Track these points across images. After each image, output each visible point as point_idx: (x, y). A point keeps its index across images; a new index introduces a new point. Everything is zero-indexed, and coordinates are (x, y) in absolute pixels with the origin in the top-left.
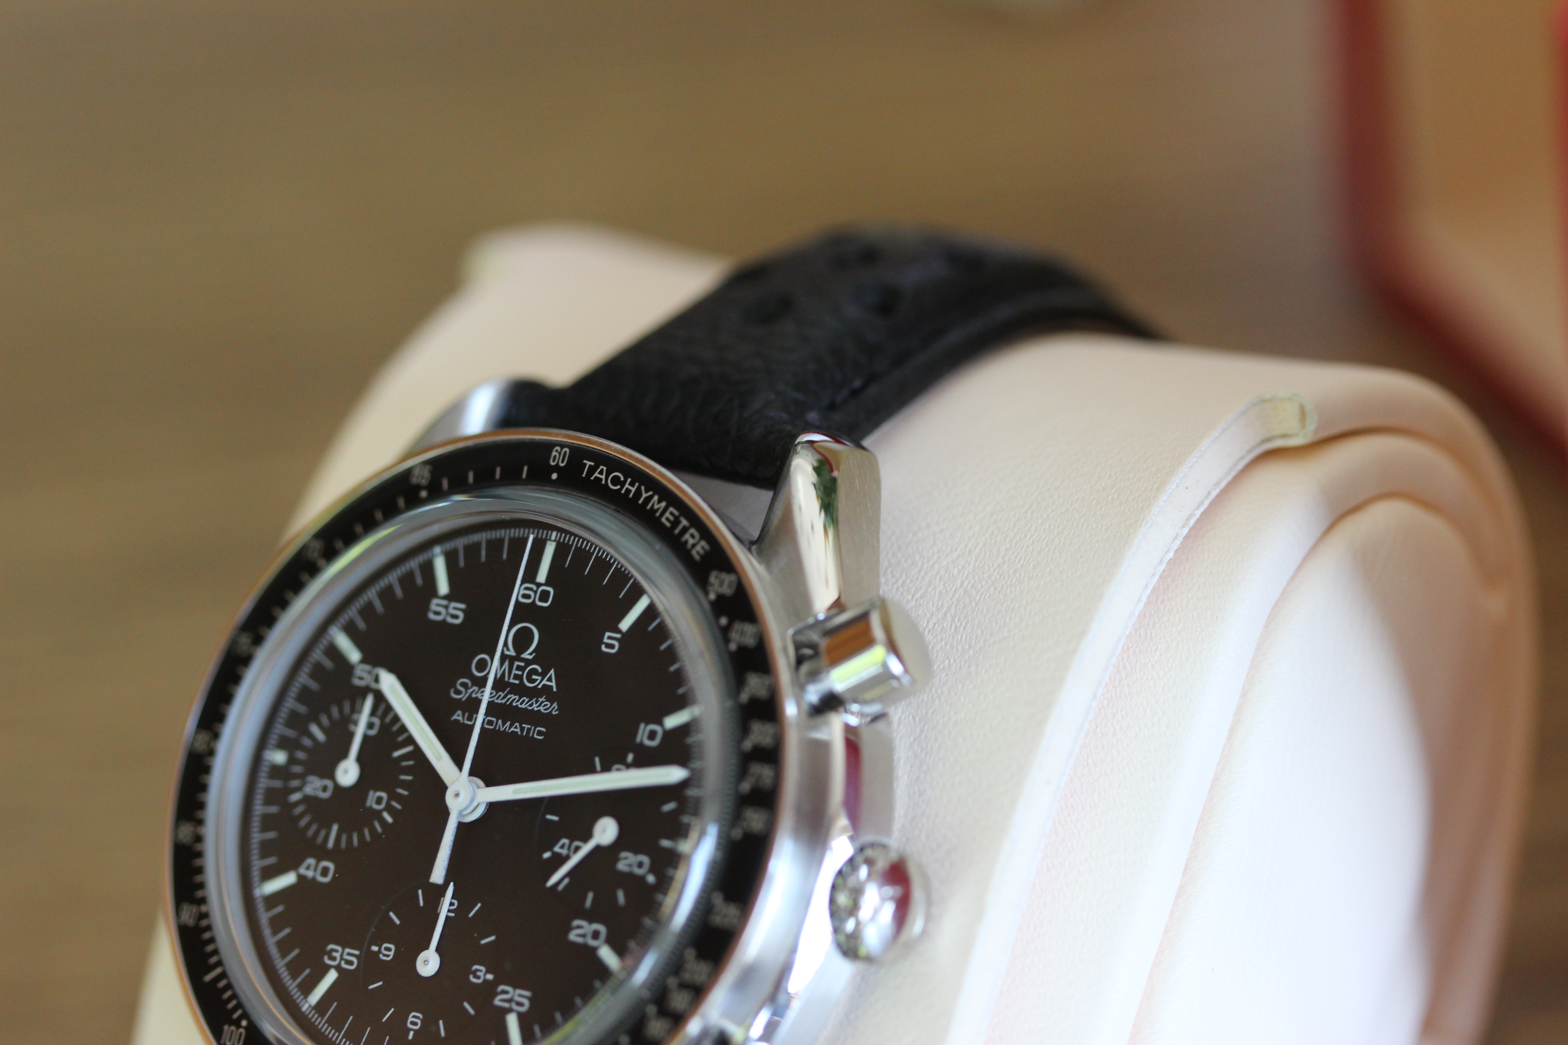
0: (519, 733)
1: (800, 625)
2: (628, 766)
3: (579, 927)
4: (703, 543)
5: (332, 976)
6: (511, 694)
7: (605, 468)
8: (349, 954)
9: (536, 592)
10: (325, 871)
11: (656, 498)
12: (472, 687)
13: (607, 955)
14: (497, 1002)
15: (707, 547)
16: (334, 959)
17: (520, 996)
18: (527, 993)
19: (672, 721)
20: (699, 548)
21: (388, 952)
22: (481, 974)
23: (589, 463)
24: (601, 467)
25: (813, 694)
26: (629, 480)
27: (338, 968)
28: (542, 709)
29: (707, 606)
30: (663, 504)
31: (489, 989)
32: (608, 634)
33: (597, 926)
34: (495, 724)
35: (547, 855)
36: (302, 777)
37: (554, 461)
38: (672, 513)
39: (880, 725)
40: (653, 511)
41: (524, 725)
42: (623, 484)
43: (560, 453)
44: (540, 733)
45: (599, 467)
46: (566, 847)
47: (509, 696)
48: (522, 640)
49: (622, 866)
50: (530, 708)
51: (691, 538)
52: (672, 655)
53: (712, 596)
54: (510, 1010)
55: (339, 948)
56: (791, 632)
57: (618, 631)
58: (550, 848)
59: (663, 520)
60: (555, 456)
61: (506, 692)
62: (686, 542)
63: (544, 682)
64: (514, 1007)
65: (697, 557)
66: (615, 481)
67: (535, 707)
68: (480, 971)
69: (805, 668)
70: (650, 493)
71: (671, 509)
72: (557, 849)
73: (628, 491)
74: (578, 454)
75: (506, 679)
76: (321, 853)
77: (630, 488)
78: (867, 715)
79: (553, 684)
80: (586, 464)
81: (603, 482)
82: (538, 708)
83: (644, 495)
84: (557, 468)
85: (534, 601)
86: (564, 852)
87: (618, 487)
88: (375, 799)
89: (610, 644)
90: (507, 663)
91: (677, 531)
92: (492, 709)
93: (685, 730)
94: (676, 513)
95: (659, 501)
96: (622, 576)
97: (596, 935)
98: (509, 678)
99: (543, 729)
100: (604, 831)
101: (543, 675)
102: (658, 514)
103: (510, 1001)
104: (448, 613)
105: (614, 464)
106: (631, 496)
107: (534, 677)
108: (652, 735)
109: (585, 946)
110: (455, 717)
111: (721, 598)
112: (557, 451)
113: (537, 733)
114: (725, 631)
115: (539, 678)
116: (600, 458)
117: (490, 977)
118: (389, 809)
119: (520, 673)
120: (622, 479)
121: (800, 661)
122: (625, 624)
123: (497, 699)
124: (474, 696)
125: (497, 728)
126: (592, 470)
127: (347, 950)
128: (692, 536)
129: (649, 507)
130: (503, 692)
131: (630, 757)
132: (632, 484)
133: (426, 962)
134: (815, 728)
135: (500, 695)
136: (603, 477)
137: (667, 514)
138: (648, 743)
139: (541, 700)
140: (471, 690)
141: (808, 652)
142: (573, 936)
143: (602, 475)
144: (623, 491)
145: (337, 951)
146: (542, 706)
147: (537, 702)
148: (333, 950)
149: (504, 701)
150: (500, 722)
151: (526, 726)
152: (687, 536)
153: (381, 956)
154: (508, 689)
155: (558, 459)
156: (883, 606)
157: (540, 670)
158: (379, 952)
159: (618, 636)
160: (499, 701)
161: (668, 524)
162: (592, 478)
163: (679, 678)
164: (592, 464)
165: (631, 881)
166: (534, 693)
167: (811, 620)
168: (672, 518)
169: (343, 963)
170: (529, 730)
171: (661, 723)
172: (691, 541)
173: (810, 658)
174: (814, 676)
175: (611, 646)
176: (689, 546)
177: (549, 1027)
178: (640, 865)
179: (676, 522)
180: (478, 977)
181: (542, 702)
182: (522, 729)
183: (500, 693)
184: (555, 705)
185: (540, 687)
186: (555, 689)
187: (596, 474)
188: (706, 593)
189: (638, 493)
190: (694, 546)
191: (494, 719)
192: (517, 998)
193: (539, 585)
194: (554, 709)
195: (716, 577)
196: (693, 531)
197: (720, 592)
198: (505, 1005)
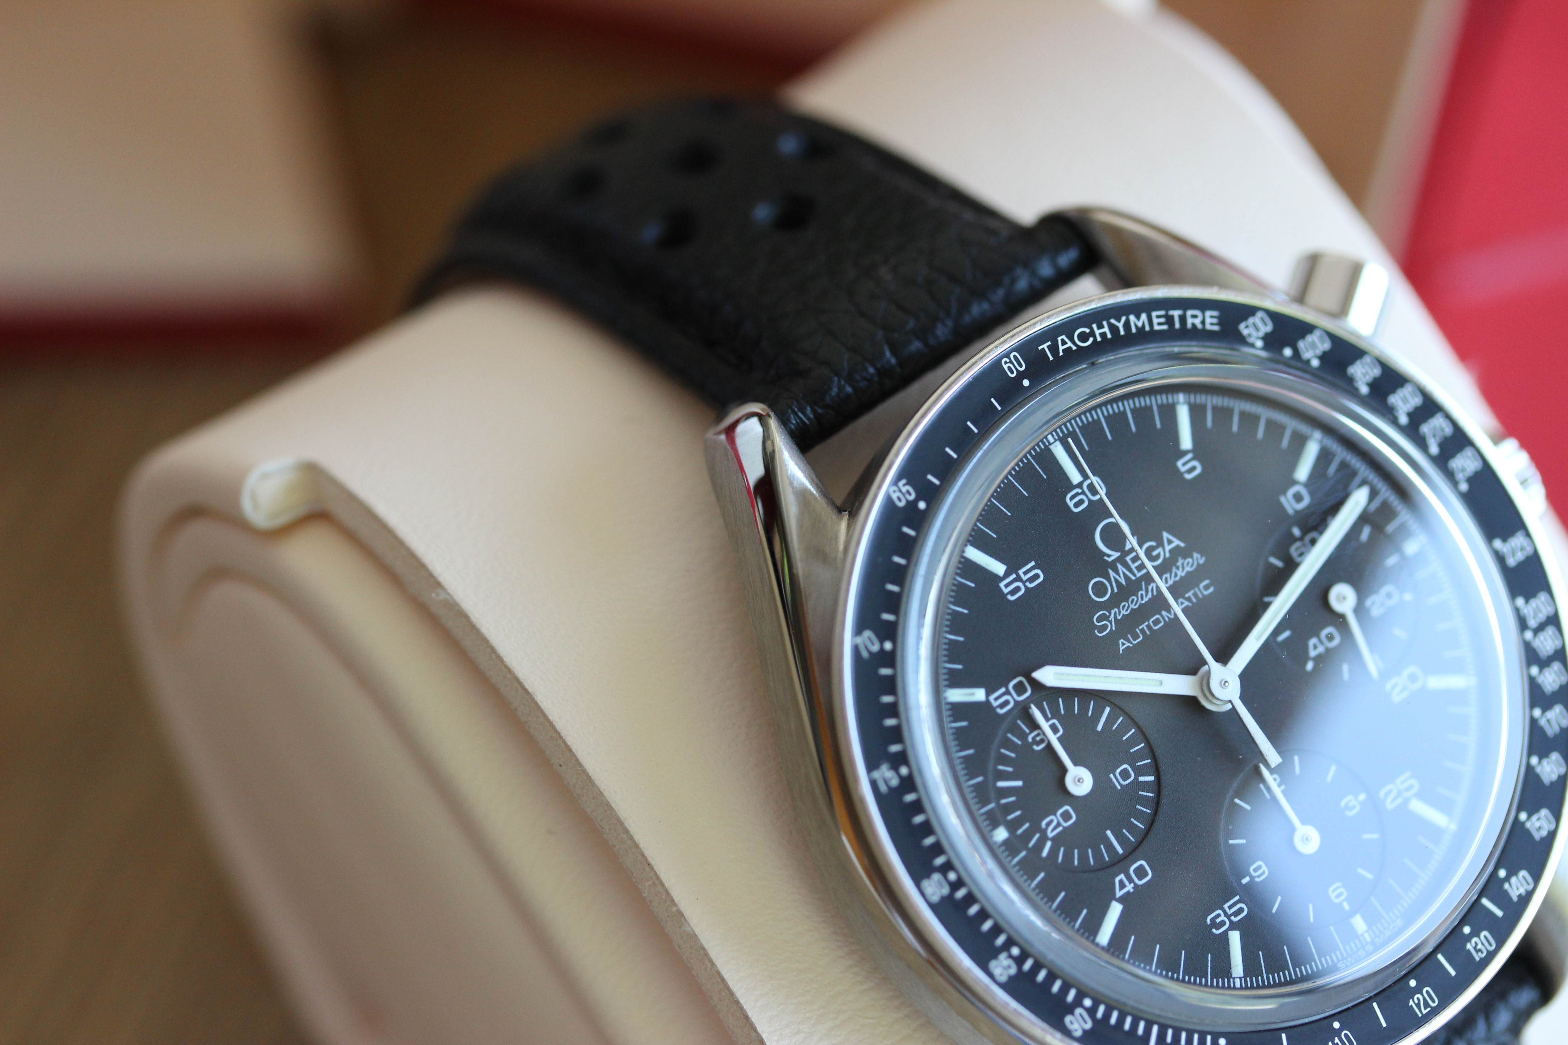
0: (1190, 604)
2: (1303, 538)
3: (1394, 687)
4: (1208, 313)
5: (1235, 938)
6: (1149, 584)
7: (1064, 337)
8: (1230, 907)
9: (1083, 493)
10: (1140, 873)
11: (1132, 318)
12: (1110, 613)
13: (1437, 682)
14: (1390, 806)
15: (1215, 313)
16: (1223, 923)
17: (1402, 782)
18: (1407, 774)
19: (1303, 471)
20: (1210, 320)
21: (1259, 871)
22: (1353, 803)
23: (1045, 346)
24: (1059, 339)
26: (1094, 326)
27: (1233, 926)
28: (1188, 569)
29: (1261, 355)
30: (1144, 316)
31: (1374, 805)
32: (1179, 464)
33: (1406, 673)
34: (1161, 619)
35: (1310, 666)
36: (1036, 828)
37: (1012, 372)
38: (1158, 317)
40: (1140, 330)
41: (1187, 595)
42: (1092, 334)
43: (1011, 362)
44: (1207, 587)
45: (1058, 340)
46: (1318, 644)
47: (1150, 588)
49: (1377, 612)
50: (1178, 578)
51: (1194, 318)
53: (1259, 344)
54: (1407, 801)
55: (1219, 911)
57: (1185, 453)
58: (1306, 658)
59: (1157, 327)
60: (1009, 368)
61: (1144, 587)
62: (1194, 325)
63: (1168, 548)
64: (1406, 795)
65: (1216, 328)
66: (1083, 337)
67: (1181, 573)
68: (1350, 801)
70: (1124, 319)
71: (1154, 314)
72: (1313, 653)
73: (1103, 335)
74: (1028, 349)
75: (1134, 578)
76: (1120, 863)
77: (1102, 331)
79: (1176, 542)
80: (1043, 348)
81: (1074, 348)
82: (1185, 571)
83: (1120, 325)
84: (1021, 376)
85: (1089, 500)
86: (1321, 649)
87: (1091, 340)
88: (1121, 775)
89: (1188, 468)
90: (1120, 566)
91: (1177, 325)
93: (1321, 467)
94: (1162, 313)
95: (1138, 318)
97: (1413, 678)
98: (1135, 575)
99: (1206, 582)
100: (1343, 599)
101: (1160, 544)
102: (1147, 328)
103: (1399, 794)
104: (1024, 583)
105: (1067, 327)
106: (1109, 336)
107: (1155, 553)
108: (1298, 498)
109: (1412, 693)
110: (1121, 648)
111: (1267, 338)
112: (1006, 363)
115: (1160, 550)
116: (1051, 334)
117: (1362, 797)
118: (1139, 771)
119: (1139, 562)
120: (1087, 331)
122: (1186, 441)
123: (1142, 599)
124: (1119, 617)
125: (1167, 619)
126: (1054, 349)
127: (1226, 906)
129: (1134, 330)
130: (1141, 589)
131: (1297, 531)
132: (1100, 326)
133: (1307, 839)
135: (1142, 595)
136: (1069, 344)
137: (1155, 321)
138: (1297, 507)
139: (1179, 564)
140: (1112, 617)
142: (1397, 697)
143: (1066, 343)
144: (1099, 339)
145: (1218, 916)
147: (1178, 568)
148: (1213, 920)
149: (1150, 595)
150: (1164, 613)
151: (1190, 594)
152: (1190, 321)
153: (1257, 880)
154: (1143, 583)
155: (1012, 367)
157: (1153, 543)
158: (1252, 878)
159: (1190, 456)
160: (1146, 599)
161: (1165, 327)
162: (1061, 354)
164: (1049, 343)
168: (1162, 320)
169: (1232, 918)
170: (1195, 595)
171: (1295, 483)
172: (1197, 322)
175: (1193, 469)
176: (1200, 326)
178: (1389, 596)
179: (1170, 320)
180: (1354, 807)
181: (1183, 564)
182: (1189, 599)
183: (1140, 593)
184: (1196, 555)
185: (1168, 555)
186: (1182, 545)
187: (1061, 348)
188: (1252, 346)
189: (1114, 329)
190: (1203, 322)
191: (1157, 616)
192: (1403, 787)
193: (1080, 485)
194: (1198, 559)
195: (1247, 327)
196: (1189, 313)
197: (1261, 334)
198: (1399, 800)
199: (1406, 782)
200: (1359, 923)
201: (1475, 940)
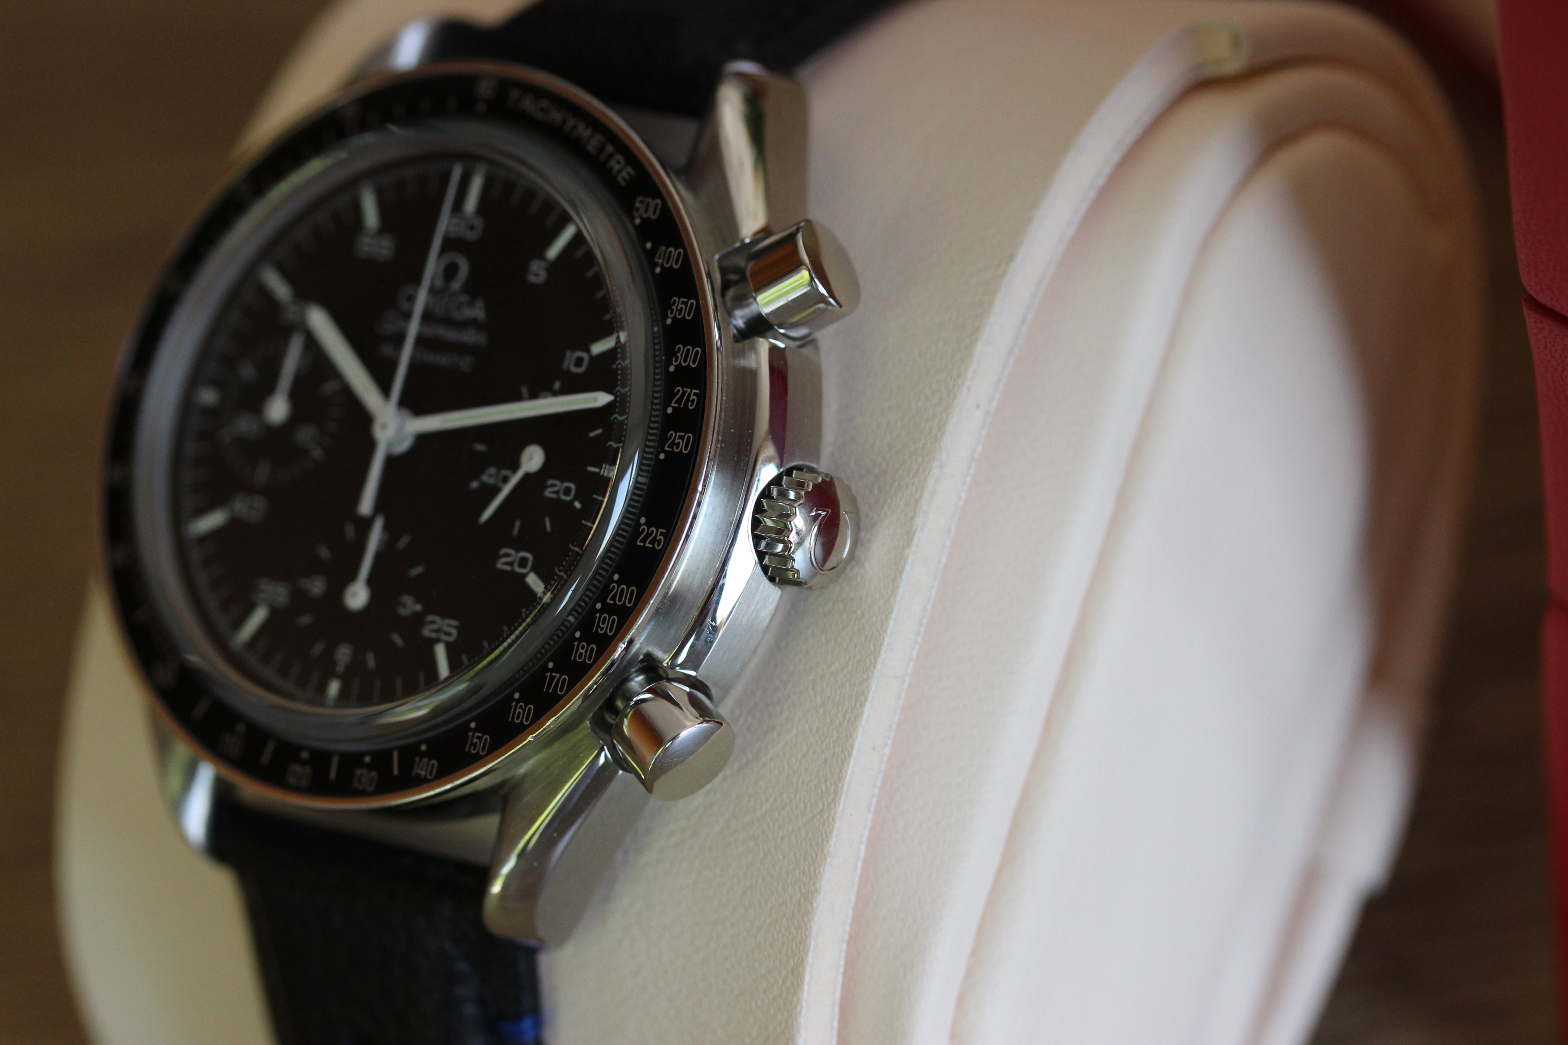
1: (728, 249)
2: (555, 394)
3: (506, 555)
4: (629, 169)
5: (262, 612)
6: (440, 326)
7: (532, 98)
9: (464, 225)
11: (582, 125)
12: (398, 321)
13: (534, 581)
14: (426, 632)
15: (633, 172)
16: (264, 595)
17: (449, 625)
18: (455, 623)
19: (598, 348)
20: (624, 173)
21: (317, 586)
22: (410, 605)
23: (515, 94)
24: (529, 97)
25: (739, 319)
26: (555, 108)
27: (269, 603)
28: (470, 340)
29: (632, 231)
30: (589, 131)
31: (418, 620)
32: (535, 263)
33: (523, 554)
35: (475, 485)
36: (234, 414)
37: (481, 93)
38: (597, 140)
39: (807, 351)
40: (579, 138)
42: (549, 113)
44: (467, 363)
45: (526, 97)
46: (494, 476)
47: (437, 328)
48: (450, 272)
49: (548, 493)
50: (460, 340)
51: (617, 164)
52: (598, 281)
53: (638, 221)
54: (438, 640)
55: (270, 585)
56: (717, 257)
57: (546, 259)
58: (477, 478)
59: (589, 147)
60: (482, 88)
61: (433, 324)
62: (612, 168)
63: (472, 313)
64: (442, 636)
65: (622, 183)
66: (542, 110)
67: (463, 338)
68: (409, 602)
69: (731, 293)
70: (576, 121)
71: (597, 136)
72: (485, 478)
73: (554, 120)
74: (505, 85)
75: (433, 311)
76: (253, 490)
77: (557, 116)
78: (794, 339)
79: (481, 315)
80: (512, 95)
81: (530, 112)
82: (466, 339)
83: (570, 123)
84: (484, 99)
85: (463, 234)
86: (491, 481)
87: (545, 116)
88: (306, 435)
89: (537, 272)
90: (434, 294)
91: (603, 157)
92: (420, 341)
93: (610, 355)
94: (602, 140)
95: (585, 129)
96: (549, 205)
97: (523, 562)
98: (436, 310)
99: (471, 360)
100: (531, 458)
101: (471, 306)
102: (584, 141)
103: (438, 631)
105: (540, 93)
106: (557, 124)
107: (462, 308)
108: (579, 362)
109: (513, 572)
110: (382, 349)
111: (646, 221)
112: (484, 82)
113: (465, 363)
114: (650, 255)
115: (467, 310)
116: (527, 88)
117: (418, 607)
118: (319, 444)
120: (549, 107)
121: (726, 286)
122: (553, 252)
123: (425, 331)
124: (401, 329)
125: (426, 360)
126: (519, 100)
127: (277, 584)
128: (618, 162)
129: (575, 135)
130: (430, 324)
131: (557, 385)
132: (558, 113)
133: (355, 595)
134: (742, 353)
135: (427, 328)
136: (530, 106)
137: (593, 141)
138: (574, 369)
139: (469, 331)
140: (397, 323)
141: (733, 277)
142: (500, 565)
144: (549, 120)
146: (470, 337)
147: (464, 332)
149: (432, 333)
150: (429, 354)
151: (455, 358)
152: (613, 163)
153: (311, 590)
154: (436, 321)
155: (485, 89)
156: (810, 229)
157: (468, 301)
158: (309, 586)
159: (545, 264)
160: (427, 332)
161: (594, 151)
162: (519, 108)
163: (606, 304)
164: (518, 94)
165: (558, 508)
166: (461, 325)
167: (738, 245)
168: (597, 145)
169: (273, 599)
170: (457, 361)
171: (588, 351)
172: (617, 167)
173: (737, 283)
174: (742, 300)
175: (539, 275)
176: (615, 172)
177: (477, 655)
178: (567, 491)
179: (602, 149)
180: (407, 609)
181: (471, 333)
183: (427, 325)
184: (482, 335)
185: (468, 318)
186: (483, 320)
187: (523, 104)
188: (632, 219)
189: (564, 122)
190: (619, 171)
192: (446, 628)
193: (467, 217)
194: (482, 339)
195: (642, 202)
196: (619, 157)
197: (645, 216)
198: (434, 635)
199: (450, 626)
200: (334, 688)
201: (365, 771)
